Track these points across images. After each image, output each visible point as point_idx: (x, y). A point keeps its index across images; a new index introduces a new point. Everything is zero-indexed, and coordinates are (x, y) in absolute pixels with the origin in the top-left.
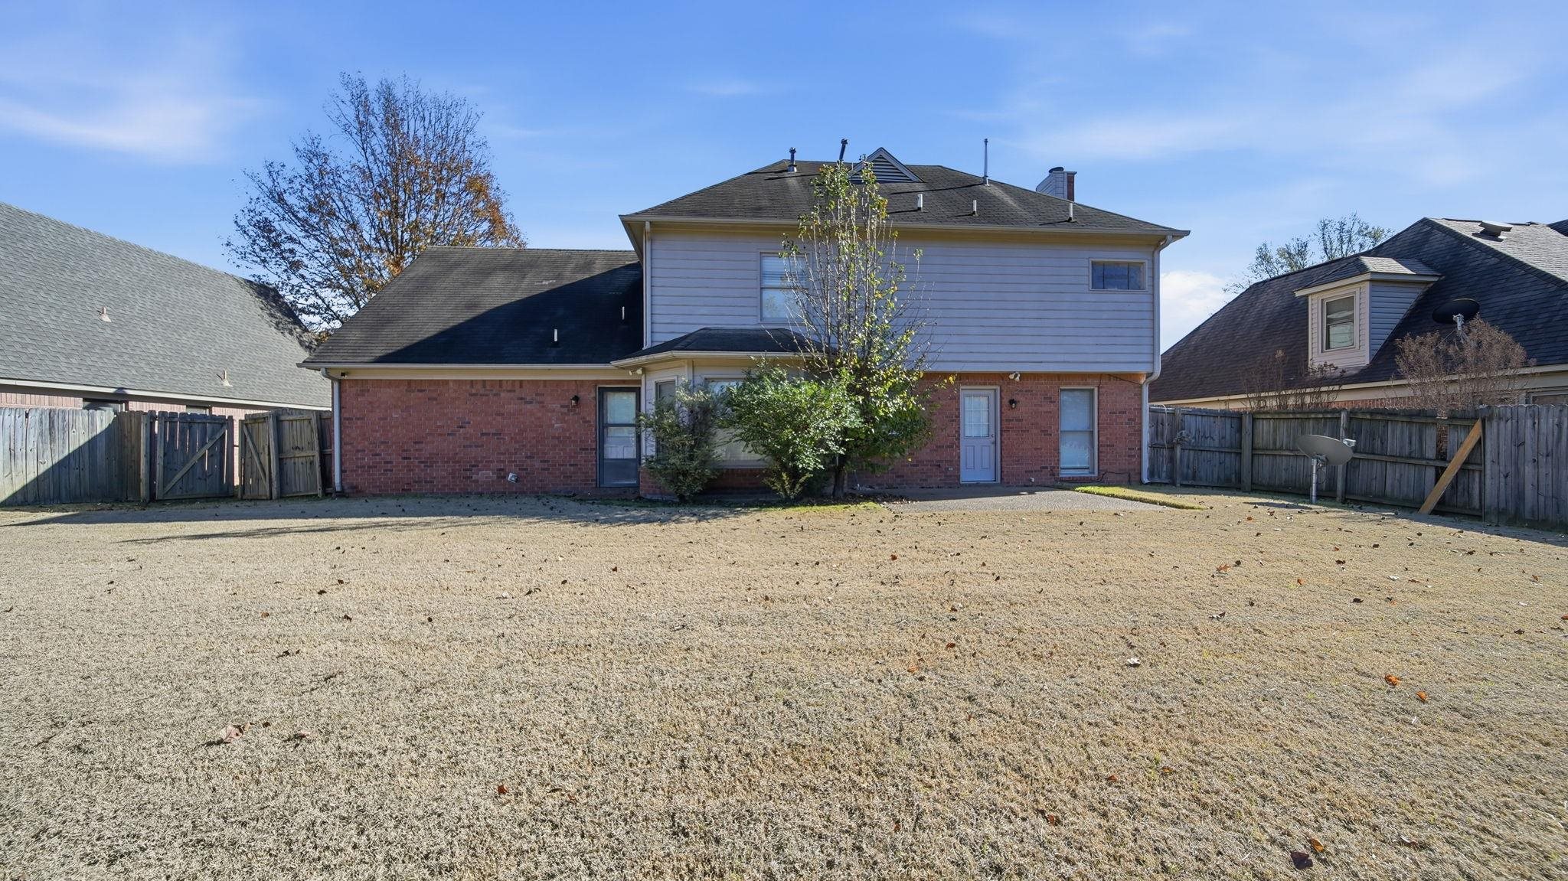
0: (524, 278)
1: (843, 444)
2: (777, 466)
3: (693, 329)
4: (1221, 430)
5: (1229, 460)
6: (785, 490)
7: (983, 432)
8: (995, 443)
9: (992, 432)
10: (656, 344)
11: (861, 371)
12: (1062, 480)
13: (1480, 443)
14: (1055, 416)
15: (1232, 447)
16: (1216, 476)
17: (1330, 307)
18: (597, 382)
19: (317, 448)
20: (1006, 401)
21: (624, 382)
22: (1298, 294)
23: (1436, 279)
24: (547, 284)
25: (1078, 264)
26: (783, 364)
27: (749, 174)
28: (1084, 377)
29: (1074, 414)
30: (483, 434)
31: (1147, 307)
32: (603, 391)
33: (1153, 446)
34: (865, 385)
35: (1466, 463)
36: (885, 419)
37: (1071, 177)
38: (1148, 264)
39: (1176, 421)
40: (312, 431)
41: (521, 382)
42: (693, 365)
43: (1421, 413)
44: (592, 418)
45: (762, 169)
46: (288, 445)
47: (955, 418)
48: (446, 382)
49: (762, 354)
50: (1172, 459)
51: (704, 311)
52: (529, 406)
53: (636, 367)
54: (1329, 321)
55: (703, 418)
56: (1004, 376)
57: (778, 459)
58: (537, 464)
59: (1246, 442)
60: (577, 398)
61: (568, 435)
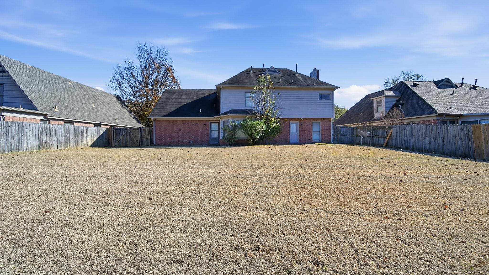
0: (190, 96)
1: (264, 133)
2: (250, 138)
3: (231, 109)
4: (349, 131)
5: (351, 138)
6: (251, 143)
7: (295, 131)
8: (298, 134)
9: (297, 132)
10: (223, 113)
11: (267, 119)
12: (313, 142)
13: (392, 133)
14: (311, 128)
15: (352, 135)
16: (348, 141)
17: (378, 102)
18: (209, 121)
19: (149, 135)
20: (300, 124)
21: (215, 121)
22: (371, 99)
23: (401, 96)
24: (195, 98)
25: (315, 94)
26: (251, 117)
27: (242, 72)
28: (318, 119)
29: (316, 128)
30: (185, 132)
31: (331, 103)
32: (211, 123)
33: (333, 135)
34: (268, 121)
35: (390, 137)
36: (272, 128)
37: (318, 71)
38: (331, 94)
39: (339, 129)
40: (148, 132)
41: (193, 121)
42: (232, 117)
44: (208, 129)
45: (245, 71)
46: (143, 135)
47: (289, 128)
48: (177, 121)
49: (247, 115)
50: (338, 138)
51: (233, 105)
52: (195, 126)
53: (219, 118)
54: (378, 106)
55: (234, 128)
56: (299, 119)
57: (250, 137)
58: (197, 139)
59: (355, 134)
60: (205, 124)
61: (203, 132)
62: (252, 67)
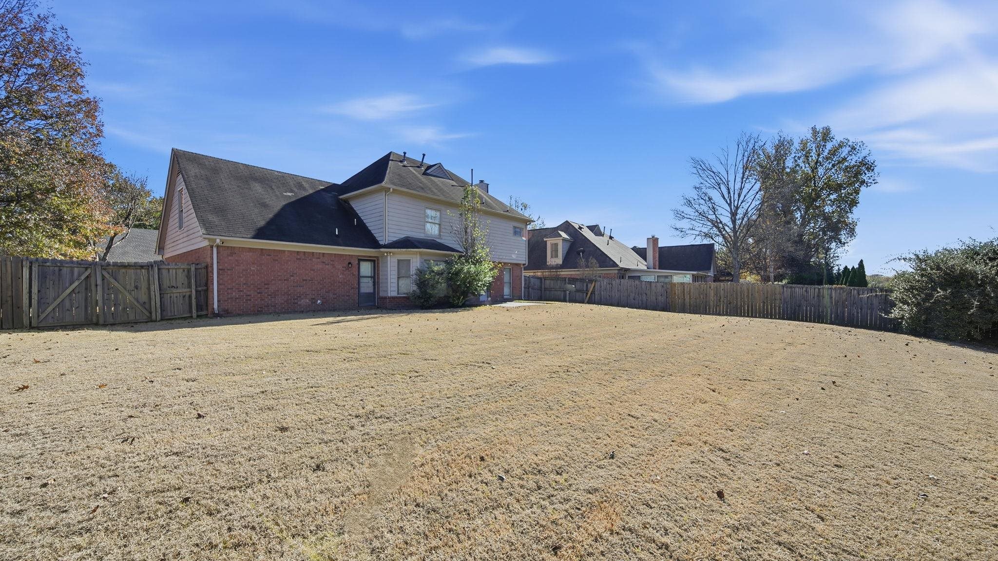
3: (402, 236)
4: (538, 283)
5: (539, 292)
10: (390, 241)
12: (505, 299)
13: (594, 287)
14: (503, 277)
15: (540, 288)
17: (552, 245)
18: (359, 256)
19: (193, 287)
21: (368, 257)
22: (545, 240)
23: (572, 238)
25: (510, 226)
28: (508, 264)
29: (506, 277)
30: (303, 280)
31: (524, 243)
32: (359, 260)
33: (525, 288)
35: (592, 290)
37: (487, 185)
39: (528, 279)
40: (189, 276)
41: (324, 254)
42: (420, 254)
43: (583, 279)
44: (355, 273)
46: (166, 286)
50: (529, 292)
51: (406, 229)
52: (327, 266)
53: (378, 252)
54: (552, 249)
58: (331, 295)
59: (543, 286)
60: (350, 263)
61: (345, 281)
62: (405, 153)
